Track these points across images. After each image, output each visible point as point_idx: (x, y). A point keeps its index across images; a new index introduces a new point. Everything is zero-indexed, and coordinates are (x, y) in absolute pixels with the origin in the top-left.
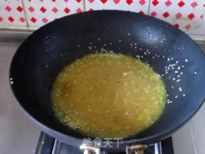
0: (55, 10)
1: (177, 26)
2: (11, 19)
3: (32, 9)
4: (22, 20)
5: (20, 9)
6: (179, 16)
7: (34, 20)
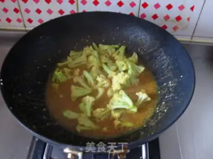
0: (50, 12)
1: (165, 27)
2: (9, 20)
3: (27, 11)
4: (19, 20)
5: (16, 11)
6: (167, 18)
7: (30, 21)
